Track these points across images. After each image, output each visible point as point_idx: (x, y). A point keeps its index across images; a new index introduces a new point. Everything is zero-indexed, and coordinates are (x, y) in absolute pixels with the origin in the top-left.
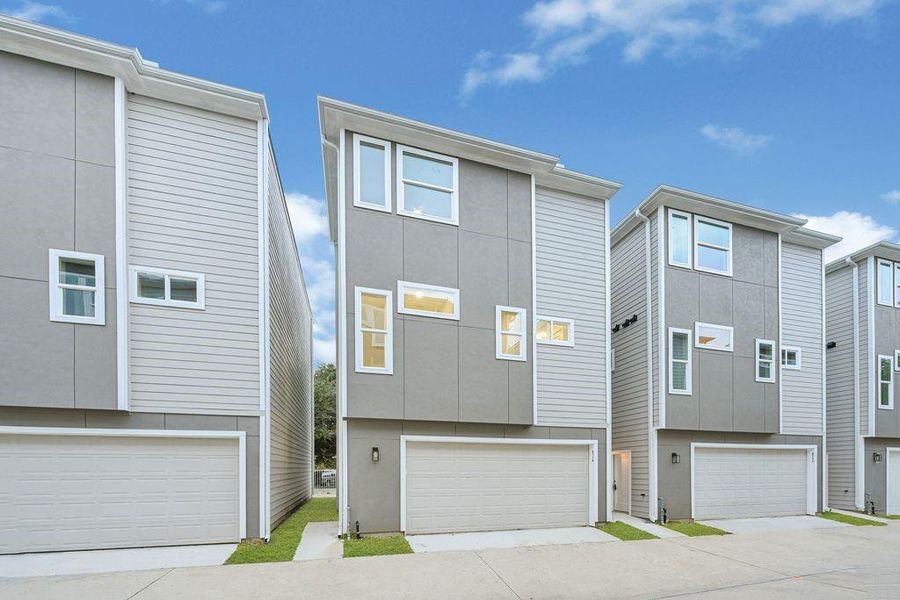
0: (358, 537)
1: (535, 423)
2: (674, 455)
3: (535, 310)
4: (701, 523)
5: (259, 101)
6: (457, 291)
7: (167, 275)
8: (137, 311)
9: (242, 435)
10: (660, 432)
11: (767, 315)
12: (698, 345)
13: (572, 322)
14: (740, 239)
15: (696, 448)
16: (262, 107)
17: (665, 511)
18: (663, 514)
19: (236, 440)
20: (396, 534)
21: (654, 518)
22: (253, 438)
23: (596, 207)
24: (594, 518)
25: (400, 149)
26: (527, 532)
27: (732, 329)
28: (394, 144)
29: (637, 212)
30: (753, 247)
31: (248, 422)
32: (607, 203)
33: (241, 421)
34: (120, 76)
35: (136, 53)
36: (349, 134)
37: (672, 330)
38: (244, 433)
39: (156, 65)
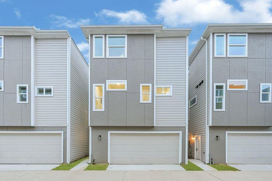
0: (94, 164)
1: (155, 125)
2: (217, 137)
3: (155, 84)
4: (230, 165)
5: (66, 32)
6: (126, 80)
7: (45, 87)
8: (37, 99)
9: (62, 132)
10: (210, 127)
11: (267, 72)
12: (228, 89)
13: (171, 86)
14: (252, 39)
15: (228, 134)
16: (67, 33)
17: (212, 160)
18: (211, 161)
19: (61, 134)
20: (106, 164)
21: (207, 162)
22: (65, 133)
23: (181, 40)
24: (180, 161)
25: (107, 36)
26: (154, 165)
27: (247, 80)
28: (105, 35)
29: (202, 38)
30: (260, 41)
31: (64, 128)
32: (187, 38)
33: (62, 128)
34: (33, 35)
35: (34, 27)
36: (92, 35)
37: (215, 84)
38: (63, 132)
39: (40, 29)
